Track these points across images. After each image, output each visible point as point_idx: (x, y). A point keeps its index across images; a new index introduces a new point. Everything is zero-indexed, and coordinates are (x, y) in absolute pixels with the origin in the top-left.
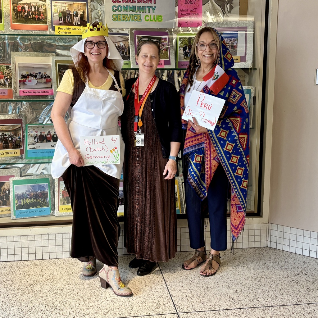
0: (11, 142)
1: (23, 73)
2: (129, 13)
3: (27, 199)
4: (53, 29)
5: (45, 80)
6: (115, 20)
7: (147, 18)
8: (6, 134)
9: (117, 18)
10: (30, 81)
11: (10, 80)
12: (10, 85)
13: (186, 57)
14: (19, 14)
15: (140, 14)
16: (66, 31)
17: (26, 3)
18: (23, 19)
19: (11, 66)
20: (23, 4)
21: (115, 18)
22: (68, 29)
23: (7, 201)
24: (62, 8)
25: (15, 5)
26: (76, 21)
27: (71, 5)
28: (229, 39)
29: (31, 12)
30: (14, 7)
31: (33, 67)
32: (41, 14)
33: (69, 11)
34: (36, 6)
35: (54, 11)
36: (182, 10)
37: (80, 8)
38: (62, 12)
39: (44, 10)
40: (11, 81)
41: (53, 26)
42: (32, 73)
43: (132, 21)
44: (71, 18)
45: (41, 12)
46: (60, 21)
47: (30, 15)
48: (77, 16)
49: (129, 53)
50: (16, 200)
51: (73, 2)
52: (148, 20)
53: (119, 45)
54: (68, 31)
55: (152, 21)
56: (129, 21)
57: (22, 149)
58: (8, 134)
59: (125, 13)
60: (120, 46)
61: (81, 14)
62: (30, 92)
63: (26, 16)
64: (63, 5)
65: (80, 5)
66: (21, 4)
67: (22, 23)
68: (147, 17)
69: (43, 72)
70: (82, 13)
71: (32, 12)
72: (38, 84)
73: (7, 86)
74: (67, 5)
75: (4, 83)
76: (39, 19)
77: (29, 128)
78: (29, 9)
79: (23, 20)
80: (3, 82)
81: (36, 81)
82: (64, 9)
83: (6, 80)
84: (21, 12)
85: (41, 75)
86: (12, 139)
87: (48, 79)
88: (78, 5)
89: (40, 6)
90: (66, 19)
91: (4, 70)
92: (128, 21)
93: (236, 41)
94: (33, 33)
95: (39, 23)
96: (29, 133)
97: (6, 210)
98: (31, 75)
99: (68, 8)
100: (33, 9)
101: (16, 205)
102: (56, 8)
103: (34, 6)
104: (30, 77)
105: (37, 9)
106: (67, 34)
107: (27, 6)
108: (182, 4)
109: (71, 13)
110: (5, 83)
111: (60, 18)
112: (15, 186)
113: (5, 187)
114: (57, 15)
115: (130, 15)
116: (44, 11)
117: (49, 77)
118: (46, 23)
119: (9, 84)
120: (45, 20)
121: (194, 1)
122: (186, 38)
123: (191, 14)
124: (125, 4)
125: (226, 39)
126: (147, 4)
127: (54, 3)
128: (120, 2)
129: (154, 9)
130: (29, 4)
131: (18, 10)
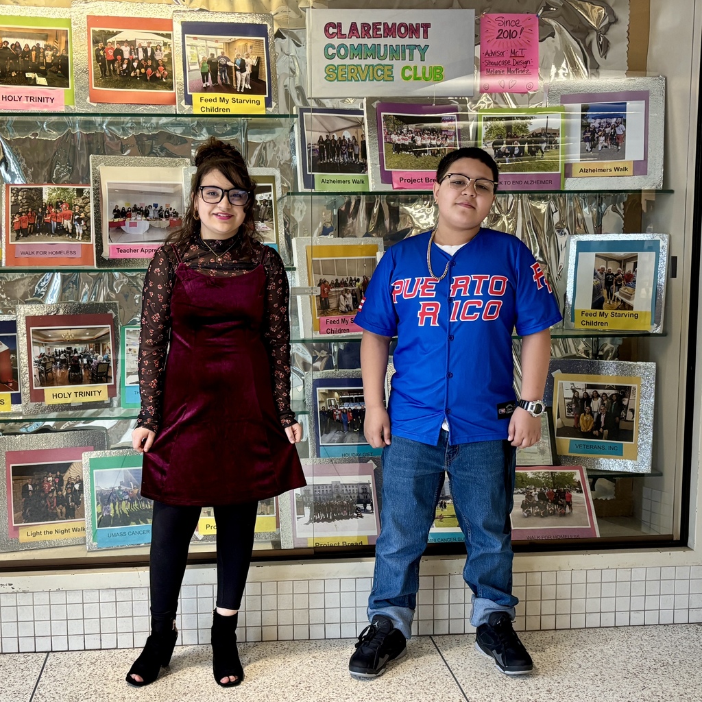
0: (88, 367)
1: (117, 206)
2: (363, 62)
3: (124, 503)
4: (189, 100)
5: (168, 222)
6: (330, 79)
7: (408, 73)
8: (75, 350)
9: (337, 74)
10: (134, 225)
11: (86, 222)
12: (86, 234)
13: (500, 165)
14: (109, 67)
15: (391, 63)
16: (219, 105)
17: (125, 40)
18: (118, 77)
19: (87, 188)
21: (333, 74)
22: (222, 100)
23: (76, 506)
25: (100, 45)
26: (241, 81)
27: (229, 43)
28: (605, 120)
29: (137, 61)
30: (98, 50)
31: (141, 192)
32: (159, 65)
33: (225, 57)
34: (149, 46)
35: (190, 58)
36: (489, 52)
37: (249, 50)
38: (209, 62)
39: (165, 56)
40: (88, 225)
41: (189, 93)
42: (138, 206)
43: (373, 80)
44: (230, 74)
45: (160, 63)
46: (204, 82)
47: (134, 70)
48: (243, 70)
49: (364, 156)
50: (97, 505)
51: (234, 38)
52: (410, 77)
53: (342, 139)
54: (222, 105)
55: (419, 79)
56: (365, 80)
57: (113, 383)
58: (80, 348)
59: (356, 61)
60: (344, 140)
61: (253, 66)
62: (134, 251)
63: (124, 71)
64: (210, 44)
65: (249, 45)
66: (113, 43)
67: (115, 88)
68: (407, 71)
69: (162, 204)
70: (255, 63)
71: (139, 62)
72: (151, 232)
73: (79, 235)
74: (220, 45)
75: (72, 230)
76: (154, 78)
77: (129, 336)
78: (131, 54)
79: (117, 80)
80: (70, 227)
81: (148, 223)
83: (76, 223)
84: (113, 62)
85: (159, 211)
86: (90, 361)
87: (175, 219)
88: (246, 45)
89: (158, 48)
90: (219, 78)
91: (71, 198)
92: (362, 80)
93: (621, 126)
94: (140, 110)
95: (154, 88)
96: (129, 347)
97: (74, 530)
98: (136, 209)
99: (222, 50)
100: (141, 56)
101: (98, 516)
102: (195, 51)
103: (142, 47)
104: (133, 214)
105: (149, 54)
106: (222, 113)
107: (128, 48)
108: (490, 39)
109: (228, 63)
110: (74, 228)
111: (204, 75)
112: (94, 471)
113: (71, 474)
114: (197, 67)
115: (366, 65)
116: (166, 59)
117: (177, 213)
118: (171, 87)
119: (84, 231)
120: (169, 80)
121: (519, 30)
122: (501, 119)
123: (512, 63)
124: (355, 41)
125: (598, 121)
126: (407, 41)
127: (189, 39)
128: (343, 37)
129: (423, 51)
130: (132, 44)
131: (108, 58)
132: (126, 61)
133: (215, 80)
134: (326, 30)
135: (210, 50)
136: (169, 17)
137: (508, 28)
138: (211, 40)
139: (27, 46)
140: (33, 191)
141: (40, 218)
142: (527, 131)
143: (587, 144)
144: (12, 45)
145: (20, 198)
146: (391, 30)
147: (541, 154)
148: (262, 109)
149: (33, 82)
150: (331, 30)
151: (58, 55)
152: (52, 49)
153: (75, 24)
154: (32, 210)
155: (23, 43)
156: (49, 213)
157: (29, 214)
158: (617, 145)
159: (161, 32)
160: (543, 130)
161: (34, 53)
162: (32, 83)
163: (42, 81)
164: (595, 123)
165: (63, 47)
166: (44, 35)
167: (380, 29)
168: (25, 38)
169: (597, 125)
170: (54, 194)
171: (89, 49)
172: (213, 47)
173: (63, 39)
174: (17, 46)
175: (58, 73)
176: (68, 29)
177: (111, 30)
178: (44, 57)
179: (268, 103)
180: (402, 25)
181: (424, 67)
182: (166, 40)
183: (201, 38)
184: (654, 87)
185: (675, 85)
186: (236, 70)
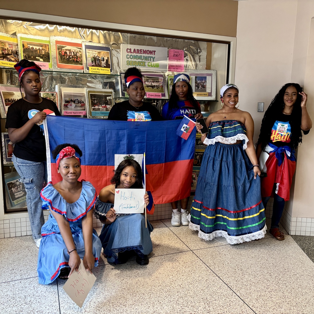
2: (137, 61)
4: (88, 69)
5: (81, 104)
10: (71, 105)
15: (145, 61)
16: (97, 70)
17: (67, 49)
19: (55, 94)
20: (65, 50)
21: (128, 63)
22: (98, 69)
24: (93, 54)
26: (103, 64)
27: (99, 52)
28: (201, 81)
30: (59, 52)
31: (73, 95)
32: (78, 58)
34: (75, 52)
35: (88, 56)
36: (171, 60)
37: (105, 55)
38: (94, 58)
39: (80, 55)
41: (88, 67)
42: (72, 100)
43: (140, 66)
44: (100, 61)
45: (78, 57)
46: (92, 64)
47: (71, 58)
48: (103, 60)
51: (100, 51)
54: (98, 71)
55: (152, 66)
59: (135, 60)
61: (106, 60)
62: (71, 113)
64: (94, 52)
65: (105, 53)
66: (64, 50)
67: (65, 64)
68: (149, 64)
69: (79, 99)
70: (107, 59)
71: (72, 56)
72: (76, 107)
74: (96, 53)
78: (69, 54)
81: (75, 105)
82: (94, 55)
84: (64, 56)
85: (78, 101)
87: (83, 104)
88: (104, 53)
89: (78, 52)
90: (97, 62)
91: (50, 96)
92: (137, 66)
93: (205, 83)
95: (77, 64)
98: (71, 100)
100: (73, 54)
102: (89, 54)
103: (73, 52)
104: (71, 102)
105: (75, 54)
106: (98, 73)
108: (171, 56)
109: (99, 58)
111: (92, 61)
114: (90, 59)
116: (80, 56)
117: (83, 102)
118: (82, 64)
120: (81, 62)
121: (179, 54)
124: (135, 54)
125: (199, 81)
126: (149, 55)
127: (87, 50)
128: (131, 53)
129: (154, 58)
130: (70, 50)
131: (62, 54)
132: (68, 56)
133: (95, 63)
134: (127, 50)
136: (81, 43)
137: (176, 54)
138: (94, 51)
139: (36, 48)
144: (31, 48)
146: (145, 52)
148: (109, 72)
149: (39, 60)
151: (46, 52)
152: (44, 50)
153: (52, 43)
155: (35, 47)
158: (204, 88)
159: (78, 47)
161: (38, 51)
163: (41, 60)
165: (48, 50)
166: (41, 45)
167: (142, 51)
169: (199, 82)
170: (45, 95)
171: (56, 51)
172: (94, 53)
173: (48, 47)
174: (33, 48)
175: (47, 58)
176: (49, 44)
177: (63, 46)
178: (42, 52)
179: (111, 71)
180: (148, 50)
181: (154, 63)
182: (80, 50)
183: (91, 50)
184: (213, 73)
185: (219, 73)
186: (102, 60)
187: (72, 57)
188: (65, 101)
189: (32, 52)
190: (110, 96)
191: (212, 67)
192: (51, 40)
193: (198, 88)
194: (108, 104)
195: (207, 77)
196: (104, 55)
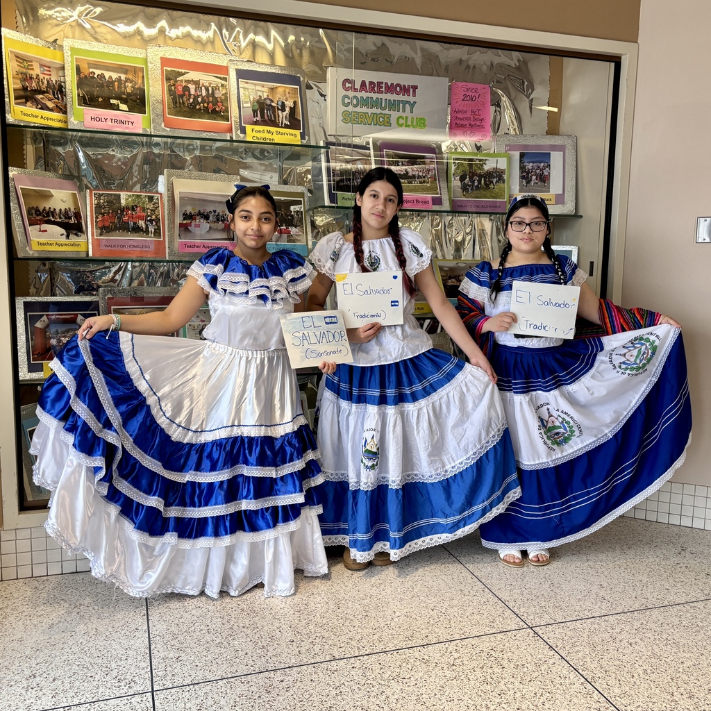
2: (370, 111)
4: (243, 131)
6: (345, 121)
7: (401, 121)
9: (351, 118)
10: (198, 226)
13: (464, 193)
14: (179, 100)
15: (389, 113)
16: (266, 136)
17: (191, 79)
18: (186, 109)
19: (156, 196)
20: (186, 81)
21: (347, 118)
22: (269, 132)
24: (257, 93)
25: (172, 82)
26: (282, 118)
27: (272, 88)
28: (536, 164)
29: (201, 97)
30: (170, 86)
31: (205, 200)
34: (210, 86)
35: (243, 98)
36: (457, 110)
37: (288, 95)
38: (258, 102)
39: (223, 95)
41: (243, 125)
42: (202, 211)
43: (376, 125)
45: (219, 99)
46: (254, 117)
47: (199, 104)
48: (283, 109)
51: (275, 85)
52: (403, 124)
54: (269, 136)
55: (408, 126)
56: (371, 124)
59: (364, 110)
60: (357, 168)
61: (290, 108)
62: (198, 247)
63: (191, 104)
64: (259, 88)
65: (287, 91)
66: (182, 81)
67: (184, 117)
68: (400, 119)
70: (292, 105)
71: (203, 98)
72: (211, 232)
73: (151, 233)
74: (265, 89)
78: (196, 91)
81: (208, 225)
82: (260, 96)
83: (149, 223)
84: (182, 96)
85: (217, 216)
88: (285, 91)
89: (217, 88)
90: (266, 114)
91: (144, 203)
92: (368, 124)
93: (547, 169)
94: (204, 135)
95: (214, 119)
98: (199, 214)
99: (267, 94)
100: (204, 93)
102: (247, 93)
103: (205, 86)
104: (198, 217)
105: (210, 92)
106: (268, 141)
107: (194, 86)
108: (458, 100)
109: (273, 104)
110: (147, 227)
111: (255, 111)
114: (249, 105)
115: (371, 113)
116: (223, 97)
118: (227, 120)
119: (155, 229)
120: (226, 113)
121: (477, 96)
122: (465, 160)
123: (472, 119)
124: (364, 94)
125: (531, 164)
126: (401, 97)
127: (242, 83)
128: (356, 90)
129: (412, 105)
130: (196, 83)
131: (177, 93)
132: (192, 96)
133: (262, 116)
134: (344, 85)
135: (258, 92)
136: (225, 64)
137: (469, 93)
138: (258, 85)
139: (110, 77)
140: (113, 197)
141: (119, 218)
142: (483, 169)
143: (524, 180)
144: (98, 75)
145: (102, 201)
146: (390, 89)
147: (493, 186)
148: (298, 141)
149: (117, 108)
150: (348, 85)
151: (136, 87)
152: (131, 82)
153: (151, 63)
154: (113, 212)
155: (107, 74)
156: (126, 214)
157: (110, 215)
158: (544, 182)
159: (219, 76)
160: (494, 169)
161: (116, 83)
162: (115, 108)
163: (124, 107)
164: (529, 166)
165: (140, 81)
166: (125, 70)
167: (382, 87)
168: (109, 71)
169: (530, 168)
170: (130, 199)
171: (163, 85)
172: (260, 90)
173: (141, 74)
174: (102, 76)
175: (137, 102)
176: (144, 67)
177: (180, 70)
178: (125, 88)
179: (303, 137)
180: (398, 85)
181: (413, 118)
182: (223, 82)
183: (252, 83)
184: (568, 143)
185: (583, 143)
186: (278, 109)
187: (203, 101)
188: (184, 214)
189: (102, 86)
190: (299, 203)
191: (563, 128)
192: (148, 54)
193: (529, 181)
194: (292, 225)
195: (551, 152)
196: (284, 94)
